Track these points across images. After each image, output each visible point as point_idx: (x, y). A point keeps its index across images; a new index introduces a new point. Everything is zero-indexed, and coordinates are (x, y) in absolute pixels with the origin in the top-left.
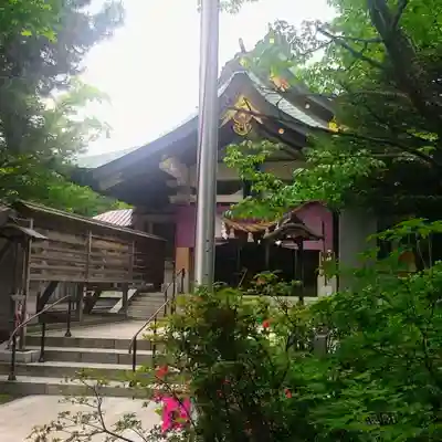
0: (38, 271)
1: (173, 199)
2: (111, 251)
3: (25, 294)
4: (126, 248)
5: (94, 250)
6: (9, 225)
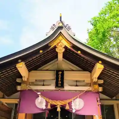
1: (19, 88)
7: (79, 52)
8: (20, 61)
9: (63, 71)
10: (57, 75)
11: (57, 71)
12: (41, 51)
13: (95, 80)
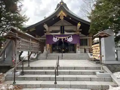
0: (19, 48)
1: (45, 34)
2: (35, 44)
3: (16, 55)
4: (37, 44)
5: (32, 43)
6: (10, 34)
7: (70, 18)
8: (45, 24)
9: (64, 27)
10: (61, 28)
11: (61, 27)
12: (53, 19)
13: (78, 30)
